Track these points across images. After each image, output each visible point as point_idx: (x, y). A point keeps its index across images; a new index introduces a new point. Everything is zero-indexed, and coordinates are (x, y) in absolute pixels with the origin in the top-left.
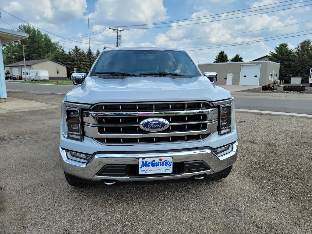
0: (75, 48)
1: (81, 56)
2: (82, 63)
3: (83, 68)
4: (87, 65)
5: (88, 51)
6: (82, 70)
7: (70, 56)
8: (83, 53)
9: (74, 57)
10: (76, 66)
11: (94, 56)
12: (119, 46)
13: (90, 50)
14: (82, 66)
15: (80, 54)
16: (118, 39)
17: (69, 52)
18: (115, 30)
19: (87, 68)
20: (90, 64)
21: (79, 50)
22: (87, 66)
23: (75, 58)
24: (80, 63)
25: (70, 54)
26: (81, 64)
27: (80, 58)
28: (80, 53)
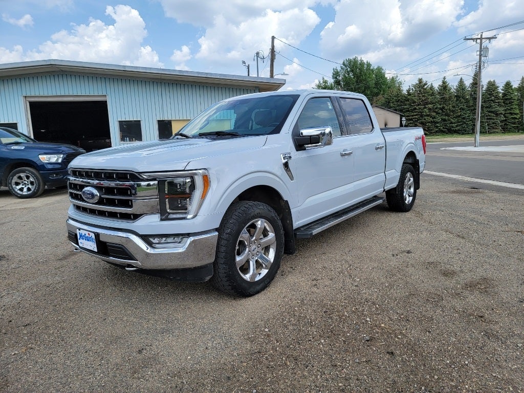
0: (418, 82)
1: (426, 95)
2: (427, 106)
3: (428, 116)
4: (436, 108)
5: (441, 83)
6: (426, 118)
7: (409, 97)
8: (432, 88)
9: (414, 98)
10: (416, 112)
11: (452, 91)
12: (482, 68)
13: (444, 82)
14: (427, 111)
15: (425, 91)
16: (480, 55)
17: (408, 91)
18: (477, 39)
19: (435, 114)
20: (441, 106)
21: (426, 84)
22: (437, 110)
23: (416, 99)
24: (423, 106)
25: (408, 93)
26: (425, 108)
27: (423, 98)
28: (425, 89)
